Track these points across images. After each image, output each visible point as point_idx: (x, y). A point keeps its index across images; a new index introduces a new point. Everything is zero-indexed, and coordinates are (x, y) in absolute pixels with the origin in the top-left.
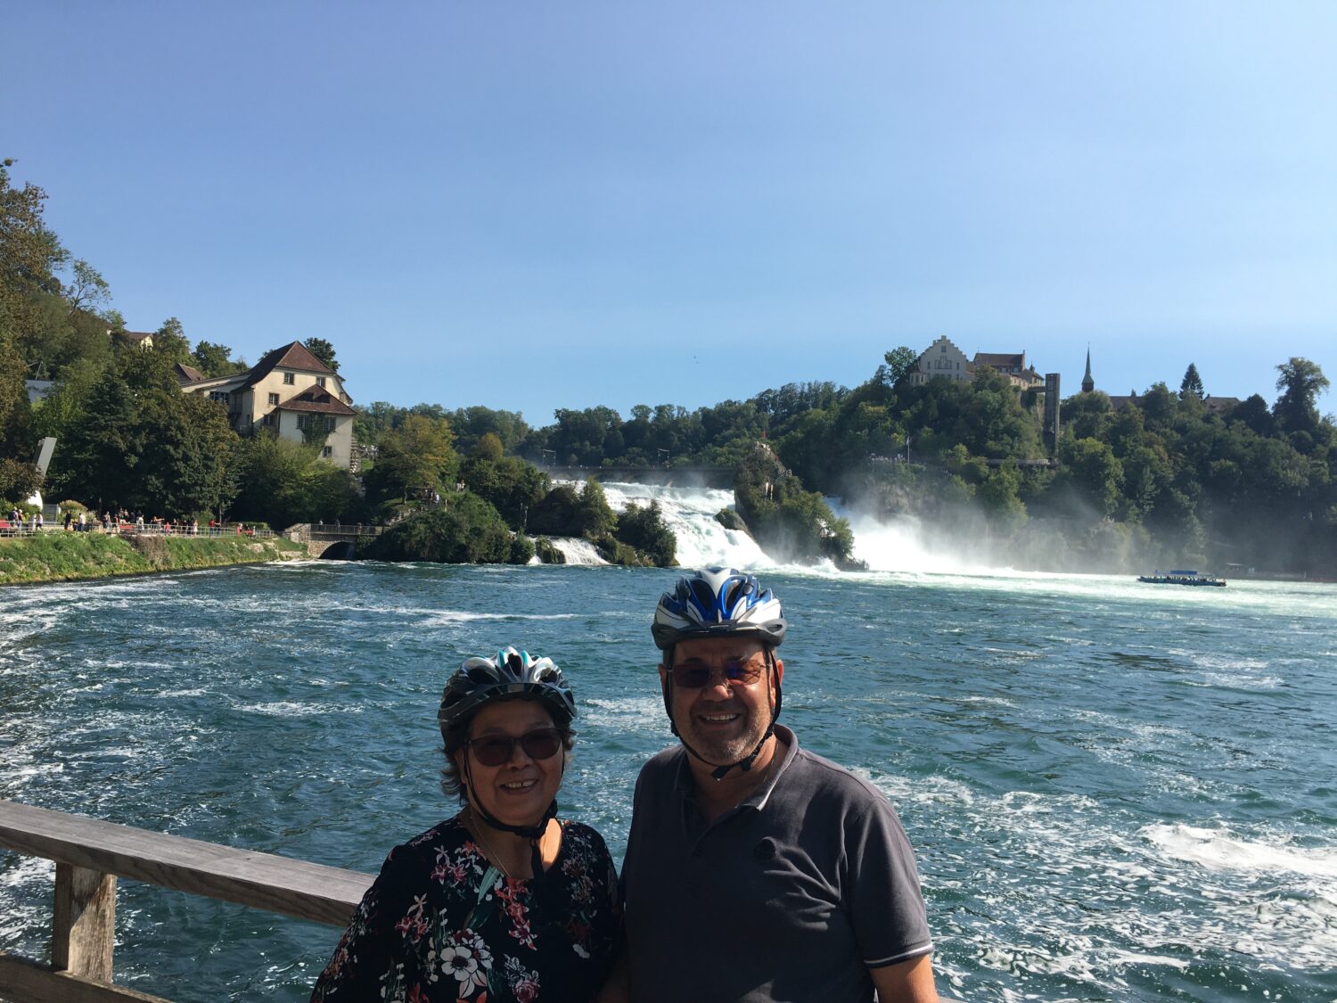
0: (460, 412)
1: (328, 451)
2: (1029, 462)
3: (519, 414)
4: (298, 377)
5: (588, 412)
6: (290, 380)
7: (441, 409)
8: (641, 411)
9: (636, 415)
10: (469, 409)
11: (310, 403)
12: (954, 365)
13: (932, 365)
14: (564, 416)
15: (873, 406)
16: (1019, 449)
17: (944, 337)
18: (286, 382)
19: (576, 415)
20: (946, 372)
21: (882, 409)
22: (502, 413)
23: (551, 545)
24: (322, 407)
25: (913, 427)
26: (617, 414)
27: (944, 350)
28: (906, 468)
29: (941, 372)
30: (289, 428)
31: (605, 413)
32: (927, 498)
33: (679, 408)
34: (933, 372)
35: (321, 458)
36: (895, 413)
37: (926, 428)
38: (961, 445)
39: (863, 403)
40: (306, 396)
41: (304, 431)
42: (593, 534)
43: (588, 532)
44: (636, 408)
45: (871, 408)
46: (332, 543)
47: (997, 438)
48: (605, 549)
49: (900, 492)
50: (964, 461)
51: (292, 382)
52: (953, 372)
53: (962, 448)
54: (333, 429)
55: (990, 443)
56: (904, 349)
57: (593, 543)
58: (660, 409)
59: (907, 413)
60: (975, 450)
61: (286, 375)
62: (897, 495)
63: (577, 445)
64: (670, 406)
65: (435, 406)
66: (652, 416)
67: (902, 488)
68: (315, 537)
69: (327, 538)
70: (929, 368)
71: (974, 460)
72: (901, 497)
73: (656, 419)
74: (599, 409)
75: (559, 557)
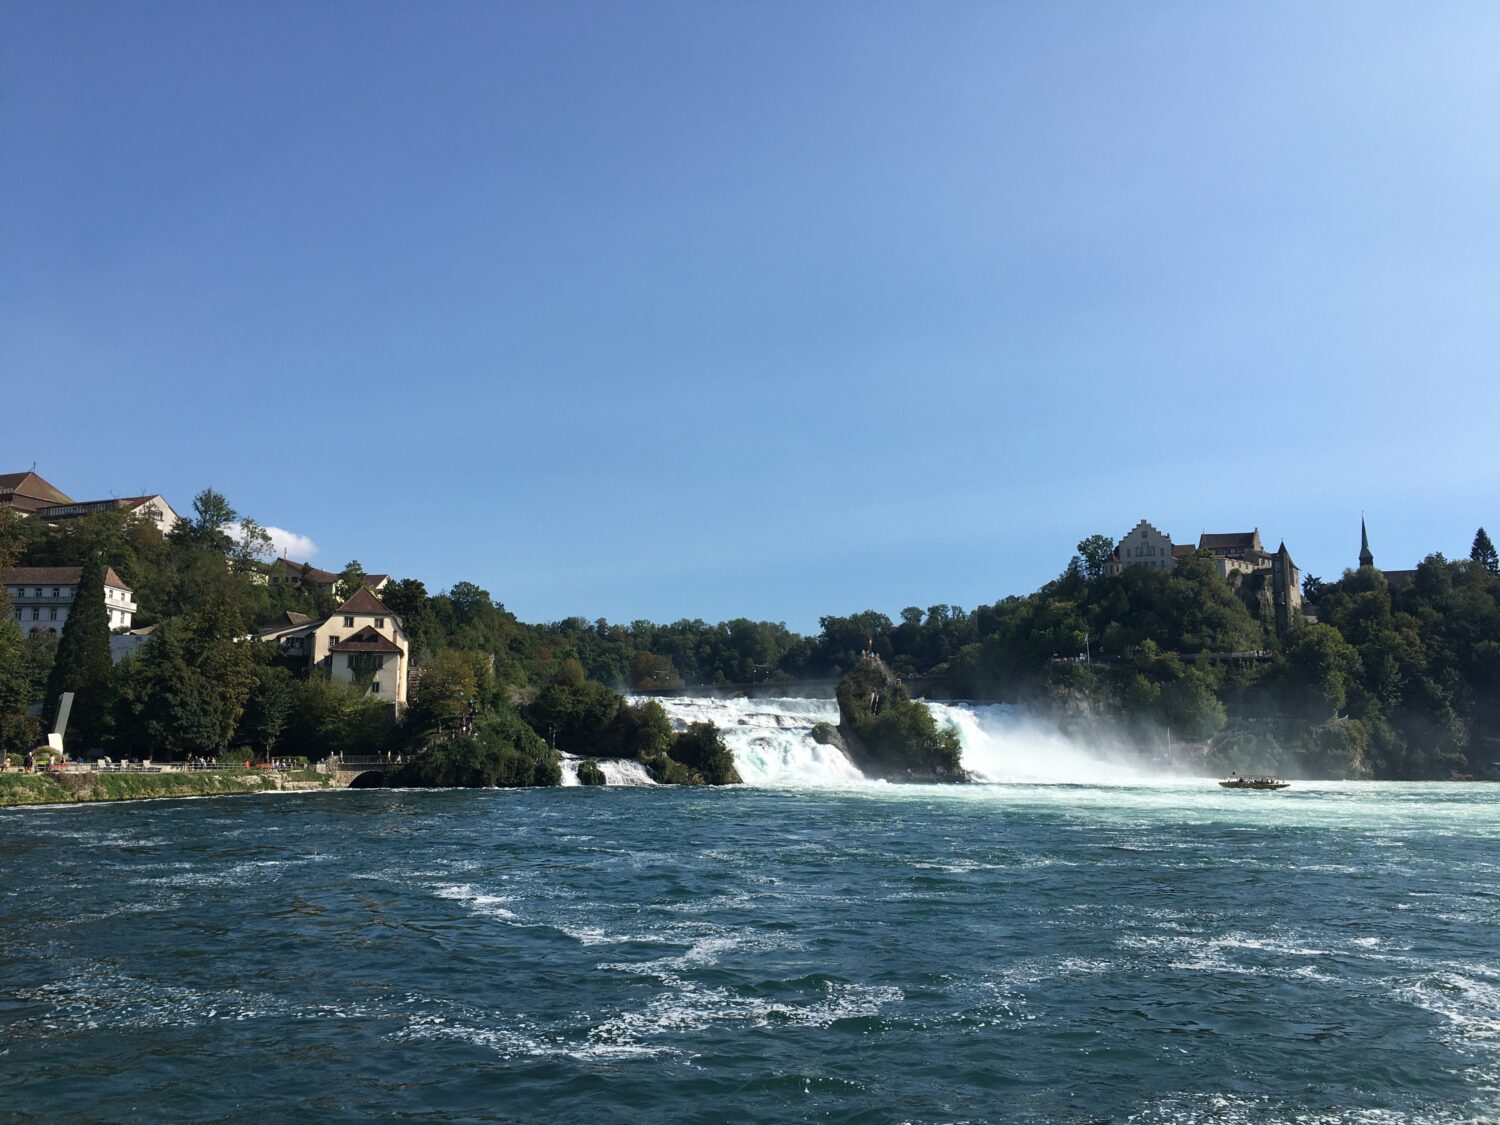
0: (722, 626)
1: (376, 687)
2: (1234, 655)
3: (783, 624)
4: (357, 620)
5: (855, 617)
6: (350, 623)
7: (703, 624)
8: (912, 614)
9: (906, 618)
10: (730, 622)
11: (359, 644)
12: (1158, 552)
13: (1133, 553)
14: (829, 624)
15: (1060, 602)
16: (1223, 642)
17: (1144, 521)
18: (346, 625)
19: (842, 621)
20: (1149, 559)
21: (1069, 605)
22: (764, 624)
23: (594, 767)
24: (370, 647)
25: (1099, 624)
26: (887, 619)
27: (1145, 535)
28: (1085, 668)
29: (1142, 560)
30: (342, 669)
31: (872, 619)
32: (1111, 701)
33: (954, 608)
34: (1134, 560)
35: (368, 693)
36: (1082, 610)
37: (1114, 624)
38: (1148, 640)
39: (1050, 600)
40: (357, 637)
41: (353, 670)
42: (648, 754)
43: (643, 752)
44: (906, 611)
45: (1058, 604)
46: (361, 773)
47: (1195, 631)
48: (655, 770)
49: (1078, 696)
50: (1153, 657)
51: (351, 625)
52: (1157, 559)
53: (1150, 643)
54: (380, 666)
55: (1187, 637)
56: (1098, 538)
57: (645, 764)
58: (934, 611)
59: (1095, 608)
60: (1164, 645)
61: (346, 619)
62: (1076, 698)
63: (841, 655)
64: (943, 606)
65: (696, 621)
66: (924, 619)
67: (1080, 691)
68: (343, 768)
69: (355, 768)
70: (1129, 555)
71: (1164, 656)
72: (1081, 700)
73: (928, 623)
74: (866, 613)
75: (599, 778)
